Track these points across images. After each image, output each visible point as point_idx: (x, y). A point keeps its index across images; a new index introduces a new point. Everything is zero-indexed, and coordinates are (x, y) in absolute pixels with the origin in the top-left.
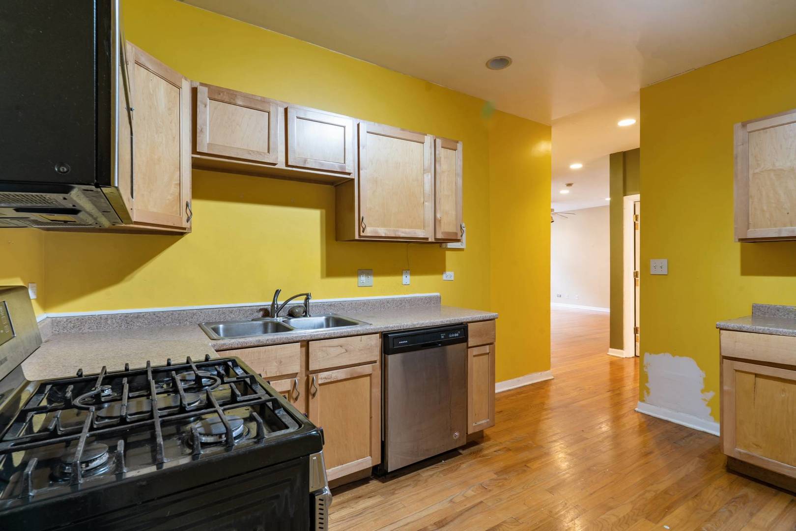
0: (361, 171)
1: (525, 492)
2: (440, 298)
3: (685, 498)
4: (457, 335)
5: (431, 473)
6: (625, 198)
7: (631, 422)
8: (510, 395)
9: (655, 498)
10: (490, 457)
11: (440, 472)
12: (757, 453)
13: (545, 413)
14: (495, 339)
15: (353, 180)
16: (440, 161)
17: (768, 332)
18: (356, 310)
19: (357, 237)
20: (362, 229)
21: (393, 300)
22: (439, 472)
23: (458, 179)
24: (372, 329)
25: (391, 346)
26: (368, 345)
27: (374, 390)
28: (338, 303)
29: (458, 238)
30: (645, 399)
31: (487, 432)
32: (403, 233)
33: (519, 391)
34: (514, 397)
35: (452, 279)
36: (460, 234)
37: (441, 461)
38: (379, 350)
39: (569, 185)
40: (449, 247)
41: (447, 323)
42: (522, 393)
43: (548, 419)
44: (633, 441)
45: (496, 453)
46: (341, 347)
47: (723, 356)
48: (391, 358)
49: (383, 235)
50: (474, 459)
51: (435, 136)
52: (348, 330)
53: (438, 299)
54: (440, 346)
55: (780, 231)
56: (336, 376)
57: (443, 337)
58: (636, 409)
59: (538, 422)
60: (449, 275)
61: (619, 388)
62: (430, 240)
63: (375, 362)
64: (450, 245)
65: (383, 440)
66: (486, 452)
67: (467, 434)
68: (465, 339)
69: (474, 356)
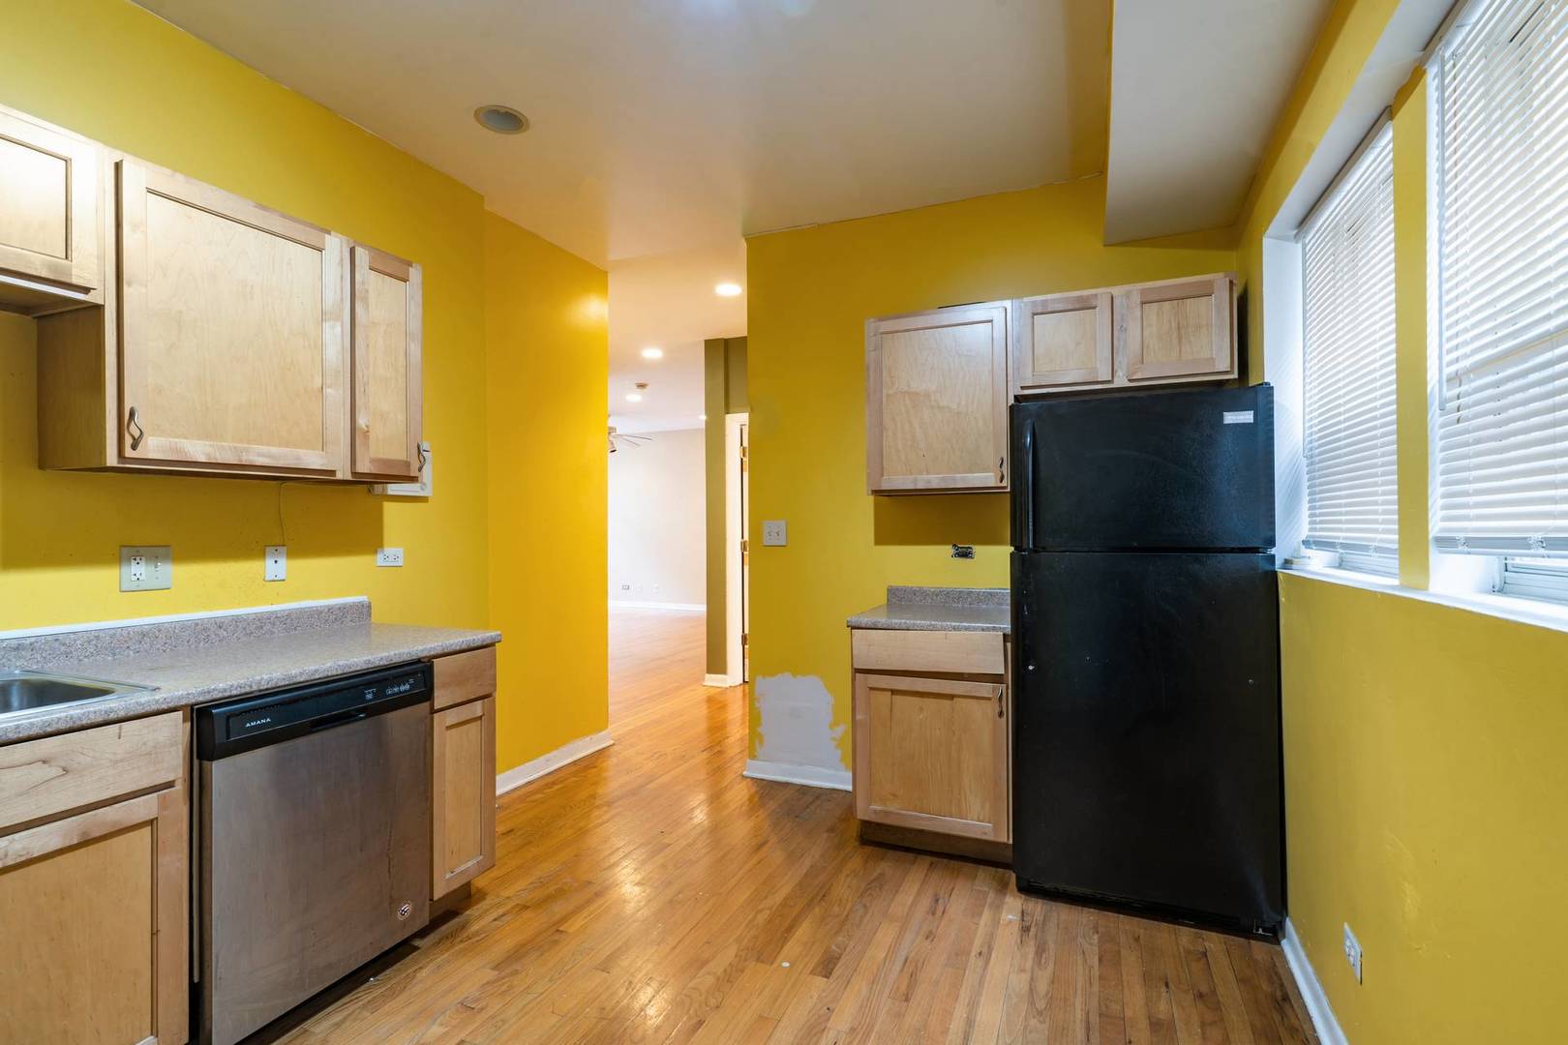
0: (127, 290)
1: (555, 986)
2: (369, 607)
3: (810, 905)
4: (407, 687)
5: (337, 1018)
6: (728, 417)
7: (739, 795)
8: (527, 794)
9: (770, 921)
10: (484, 935)
11: (364, 1007)
12: (893, 807)
13: (597, 813)
14: (494, 685)
15: (98, 309)
16: (365, 300)
17: (904, 626)
18: (114, 655)
19: (112, 460)
20: (128, 441)
21: (236, 620)
22: (359, 1008)
23: (413, 346)
24: (157, 702)
25: (219, 737)
26: (145, 744)
27: (164, 860)
28: (47, 642)
29: (412, 475)
30: (756, 754)
31: (480, 883)
32: (260, 455)
33: (550, 779)
34: (538, 796)
35: (400, 562)
36: (415, 465)
37: (367, 980)
38: (181, 754)
39: (642, 386)
40: (390, 492)
41: (381, 663)
42: (554, 783)
43: (601, 824)
44: (741, 830)
45: (496, 922)
46: (44, 762)
47: (856, 669)
48: (221, 771)
49: (203, 459)
50: (447, 951)
51: (351, 241)
52: (72, 712)
53: (364, 611)
54: (362, 719)
55: (916, 480)
56: (24, 849)
57: (369, 696)
58: (745, 773)
59: (582, 833)
60: (393, 552)
61: (720, 742)
62: (339, 476)
63: (170, 785)
64: (394, 489)
65: (196, 980)
66: (475, 927)
67: (431, 900)
68: (427, 695)
69: (449, 728)
